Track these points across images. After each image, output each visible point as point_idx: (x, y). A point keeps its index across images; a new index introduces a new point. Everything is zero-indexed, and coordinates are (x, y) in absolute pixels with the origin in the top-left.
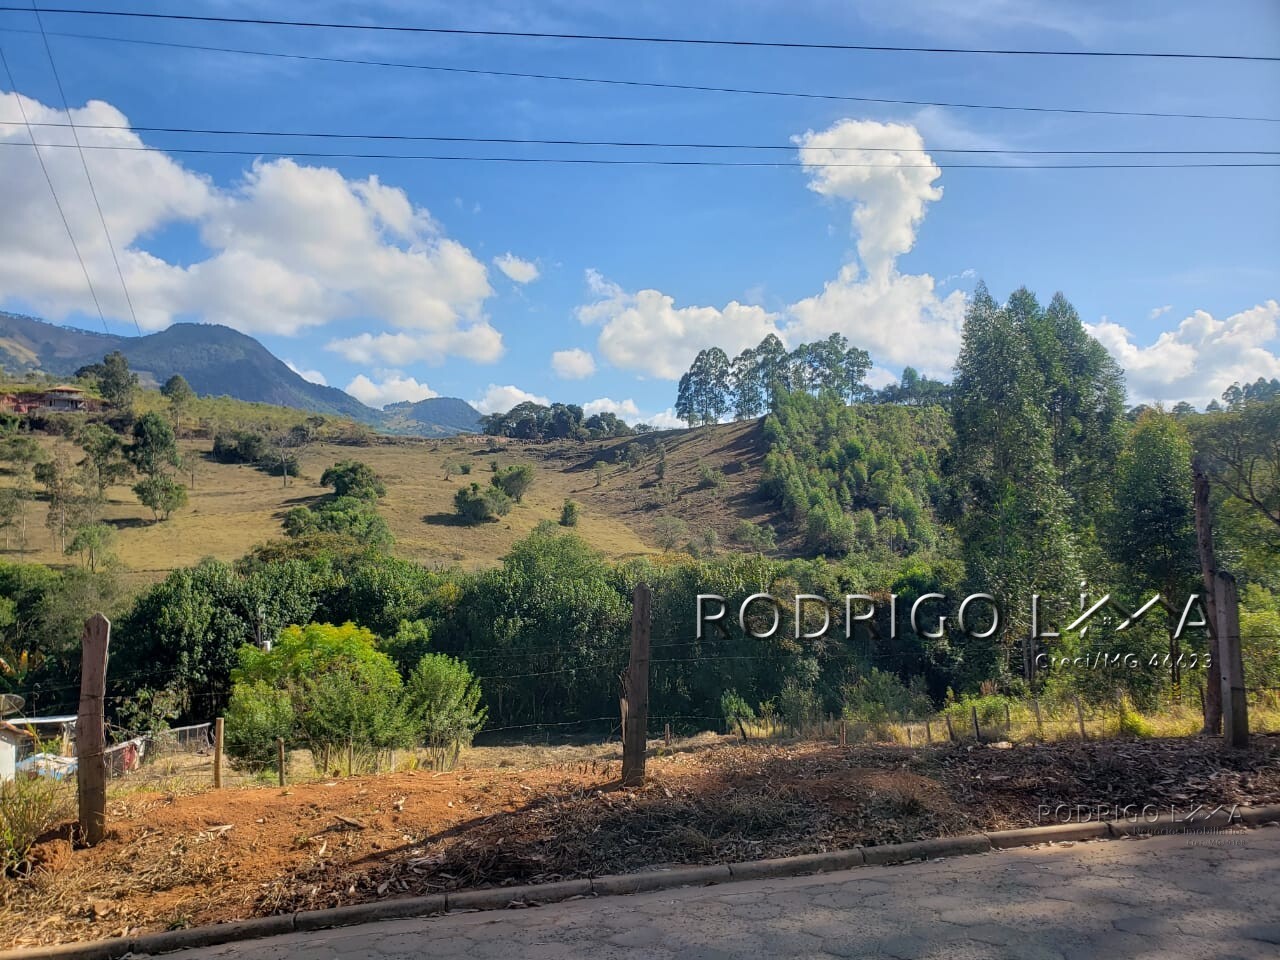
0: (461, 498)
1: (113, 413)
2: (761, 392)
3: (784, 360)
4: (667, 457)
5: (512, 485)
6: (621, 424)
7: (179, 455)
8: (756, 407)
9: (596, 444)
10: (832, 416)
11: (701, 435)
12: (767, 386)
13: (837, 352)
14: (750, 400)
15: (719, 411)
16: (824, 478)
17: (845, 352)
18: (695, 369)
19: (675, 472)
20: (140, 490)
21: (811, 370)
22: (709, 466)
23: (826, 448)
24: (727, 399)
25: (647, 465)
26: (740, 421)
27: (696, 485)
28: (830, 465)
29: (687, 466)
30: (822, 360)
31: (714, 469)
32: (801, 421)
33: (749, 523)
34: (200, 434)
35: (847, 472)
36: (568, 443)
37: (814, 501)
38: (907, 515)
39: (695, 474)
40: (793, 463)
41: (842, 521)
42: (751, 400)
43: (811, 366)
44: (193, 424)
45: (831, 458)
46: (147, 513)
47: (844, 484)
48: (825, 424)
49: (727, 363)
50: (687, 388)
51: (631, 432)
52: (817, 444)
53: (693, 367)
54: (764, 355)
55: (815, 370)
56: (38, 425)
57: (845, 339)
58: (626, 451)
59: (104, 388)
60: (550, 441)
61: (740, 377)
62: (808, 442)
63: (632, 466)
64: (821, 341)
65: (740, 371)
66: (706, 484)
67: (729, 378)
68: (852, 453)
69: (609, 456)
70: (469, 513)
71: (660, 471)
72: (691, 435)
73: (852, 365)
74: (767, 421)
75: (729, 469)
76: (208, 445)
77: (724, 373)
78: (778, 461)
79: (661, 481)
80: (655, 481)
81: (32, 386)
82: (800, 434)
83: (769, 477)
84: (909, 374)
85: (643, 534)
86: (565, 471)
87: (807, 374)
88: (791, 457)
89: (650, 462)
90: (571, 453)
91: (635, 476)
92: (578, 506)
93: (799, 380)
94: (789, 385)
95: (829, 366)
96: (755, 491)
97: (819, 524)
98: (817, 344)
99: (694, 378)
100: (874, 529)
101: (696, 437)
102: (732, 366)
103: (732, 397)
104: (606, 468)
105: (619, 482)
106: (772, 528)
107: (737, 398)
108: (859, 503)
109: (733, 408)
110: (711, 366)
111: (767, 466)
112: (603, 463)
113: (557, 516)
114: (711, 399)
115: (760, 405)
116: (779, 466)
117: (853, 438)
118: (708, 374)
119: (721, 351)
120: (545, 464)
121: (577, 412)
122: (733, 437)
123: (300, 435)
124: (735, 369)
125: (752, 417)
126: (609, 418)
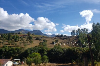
0: (53, 42)
1: (29, 36)
3: (80, 30)
5: (57, 41)
7: (33, 39)
9: (64, 38)
12: (79, 33)
13: (85, 30)
15: (75, 35)
18: (73, 31)
19: (71, 40)
20: (29, 42)
22: (74, 39)
23: (84, 38)
32: (82, 35)
34: (35, 37)
35: (86, 40)
36: (62, 38)
46: (30, 43)
48: (84, 36)
50: (72, 33)
51: (67, 37)
54: (78, 30)
56: (24, 37)
57: (85, 28)
59: (28, 34)
60: (60, 37)
62: (82, 37)
70: (53, 43)
71: (69, 40)
72: (72, 37)
76: (35, 38)
81: (24, 34)
83: (79, 40)
86: (62, 40)
87: (82, 31)
88: (81, 39)
91: (67, 40)
93: (82, 32)
98: (83, 29)
103: (76, 33)
104: (65, 40)
119: (75, 30)
120: (60, 39)
121: (63, 35)
122: (76, 37)
123: (42, 37)
125: (78, 35)
126: (65, 35)
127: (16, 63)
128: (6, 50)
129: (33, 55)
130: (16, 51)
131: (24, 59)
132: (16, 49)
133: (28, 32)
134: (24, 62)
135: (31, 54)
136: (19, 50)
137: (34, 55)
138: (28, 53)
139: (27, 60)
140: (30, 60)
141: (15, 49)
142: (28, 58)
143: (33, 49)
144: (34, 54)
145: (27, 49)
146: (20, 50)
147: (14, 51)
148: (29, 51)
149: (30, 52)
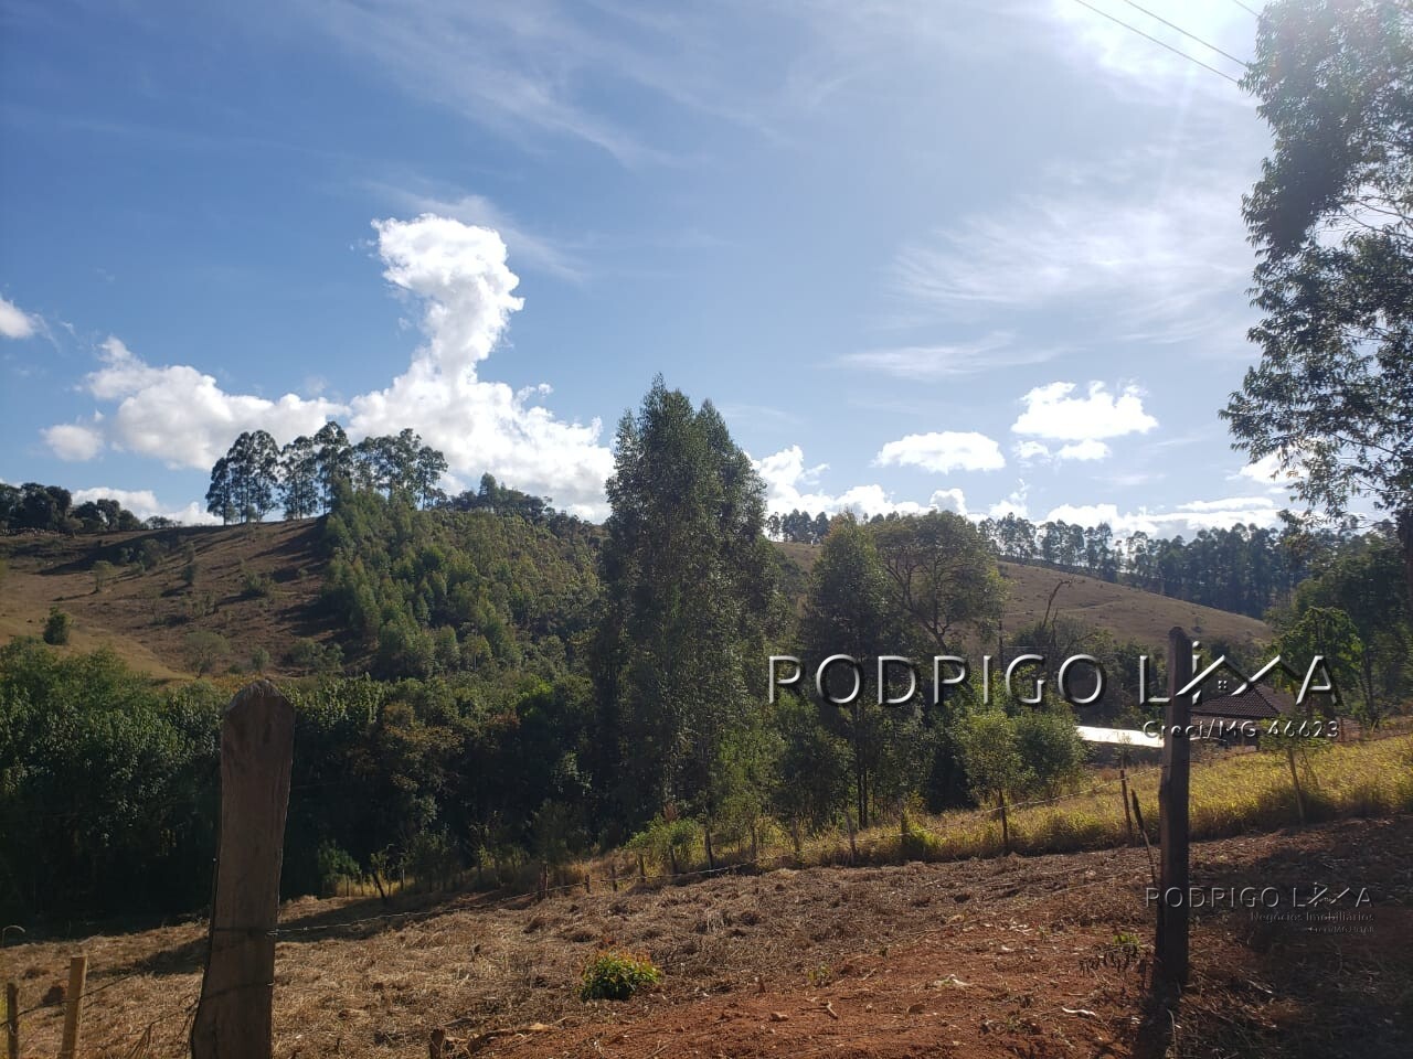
2: (317, 488)
3: (346, 452)
4: (196, 559)
6: (127, 516)
8: (310, 505)
9: (90, 539)
10: (406, 520)
11: (241, 534)
12: (325, 481)
13: (408, 451)
14: (303, 496)
15: (263, 506)
16: (398, 590)
17: (418, 450)
18: (234, 454)
19: (208, 577)
21: (378, 467)
22: (255, 570)
23: (400, 555)
24: (275, 494)
25: (170, 568)
26: (291, 519)
27: (238, 594)
28: (404, 574)
29: (225, 571)
30: (390, 457)
31: (263, 576)
32: (368, 524)
33: (310, 641)
35: (425, 582)
36: (46, 536)
37: (388, 615)
38: (491, 632)
39: (236, 581)
40: (362, 571)
41: (418, 638)
42: (305, 496)
43: (377, 462)
45: (406, 567)
47: (421, 596)
48: (397, 526)
49: (275, 448)
50: (223, 476)
51: (143, 527)
52: (389, 550)
53: (231, 451)
54: (322, 445)
55: (382, 467)
57: (418, 437)
58: (137, 551)
60: (19, 533)
61: (292, 468)
62: (380, 548)
63: (146, 569)
64: (389, 436)
65: (292, 461)
66: (251, 594)
67: (277, 469)
68: (430, 562)
69: (114, 554)
71: (188, 575)
72: (228, 533)
73: (425, 465)
74: (329, 521)
75: (280, 576)
77: (270, 462)
78: (344, 567)
79: (189, 589)
80: (182, 588)
82: (368, 539)
83: (333, 587)
84: (488, 481)
85: (165, 654)
86: (42, 573)
87: (373, 471)
88: (359, 564)
89: (172, 565)
90: (53, 550)
91: (149, 582)
92: (70, 619)
93: (367, 478)
94: (350, 481)
95: (398, 465)
96: (314, 603)
97: (393, 642)
98: (384, 439)
99: (231, 465)
100: (456, 648)
101: (234, 536)
102: (282, 454)
103: (280, 491)
104: (111, 571)
105: (129, 588)
106: (339, 647)
107: (288, 492)
108: (437, 620)
109: (282, 505)
110: (255, 451)
111: (330, 574)
112: (106, 564)
113: (38, 630)
114: (253, 491)
115: (315, 502)
116: (346, 574)
117: (429, 545)
118: (251, 460)
119: (268, 436)
120: (10, 562)
121: (62, 497)
122: (283, 538)
124: (286, 458)
125: (304, 516)
126: (109, 506)
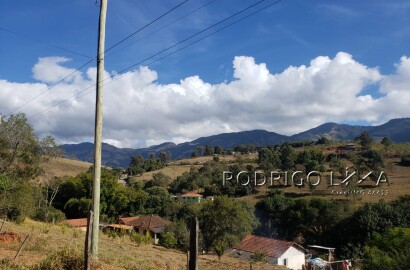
1: (366, 151)
7: (385, 164)
34: (396, 156)
44: (394, 153)
56: (343, 156)
59: (362, 144)
81: (341, 145)
127: (319, 262)
128: (277, 207)
129: (393, 237)
130: (316, 212)
131: (350, 248)
132: (316, 204)
133: (358, 133)
134: (350, 264)
135: (380, 232)
136: (325, 207)
137: (397, 241)
138: (366, 225)
139: (366, 256)
140: (382, 261)
141: (311, 205)
142: (367, 248)
143: (389, 208)
144: (400, 235)
145: (362, 206)
146: (328, 210)
147: (305, 212)
148: (372, 219)
149: (379, 225)
